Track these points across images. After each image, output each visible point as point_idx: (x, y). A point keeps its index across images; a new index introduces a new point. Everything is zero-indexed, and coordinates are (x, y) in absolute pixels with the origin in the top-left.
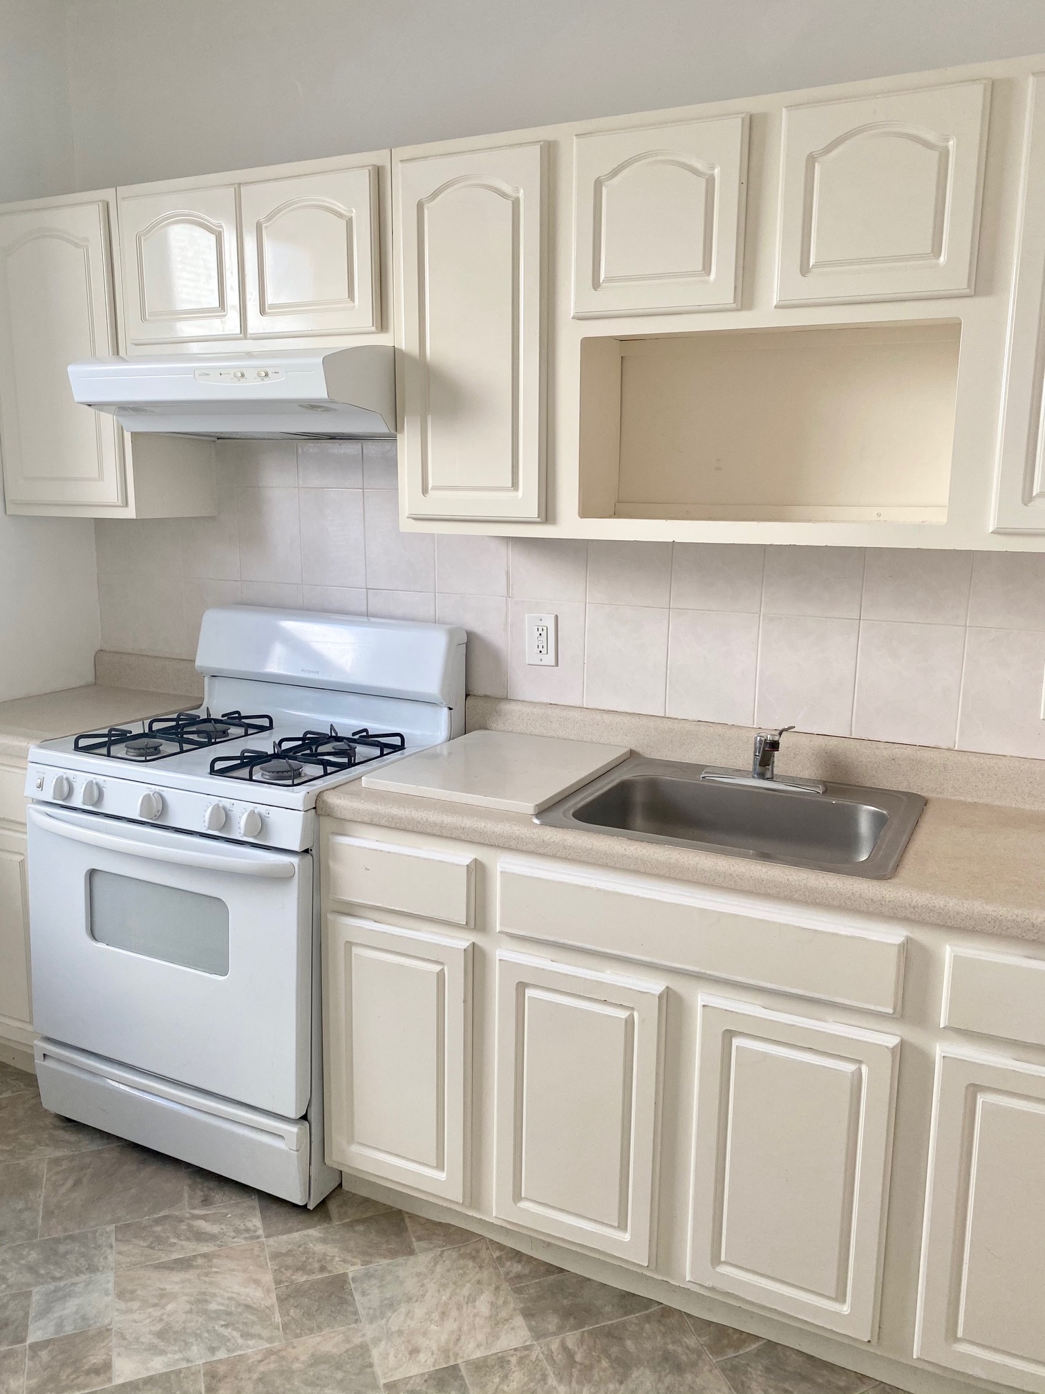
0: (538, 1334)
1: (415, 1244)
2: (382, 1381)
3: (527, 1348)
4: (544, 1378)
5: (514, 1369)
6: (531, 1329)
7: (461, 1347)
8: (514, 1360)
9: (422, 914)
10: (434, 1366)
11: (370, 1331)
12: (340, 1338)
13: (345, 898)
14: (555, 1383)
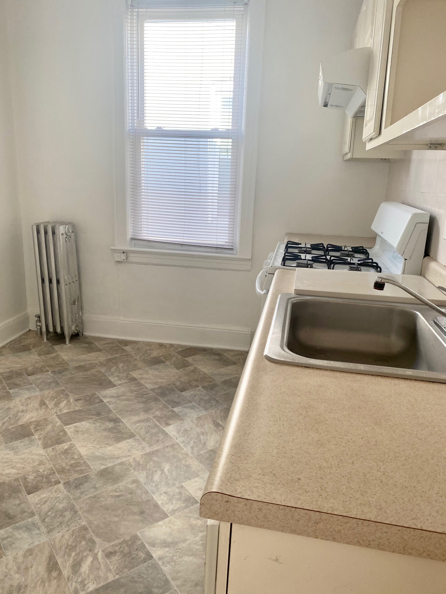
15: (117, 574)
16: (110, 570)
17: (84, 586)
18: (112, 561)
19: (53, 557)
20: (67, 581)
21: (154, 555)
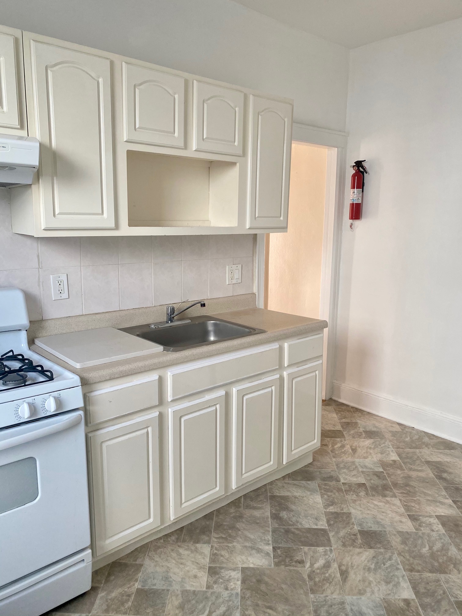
0: (208, 542)
1: (137, 563)
2: (205, 589)
3: (212, 547)
4: (228, 547)
5: (220, 552)
6: (204, 543)
7: (202, 564)
8: (215, 551)
9: (139, 410)
10: (206, 573)
11: (176, 587)
12: (174, 598)
13: (98, 422)
14: (232, 545)
15: (302, 549)
16: (305, 553)
17: (325, 552)
18: (301, 557)
19: (342, 580)
20: (336, 560)
21: (271, 548)
